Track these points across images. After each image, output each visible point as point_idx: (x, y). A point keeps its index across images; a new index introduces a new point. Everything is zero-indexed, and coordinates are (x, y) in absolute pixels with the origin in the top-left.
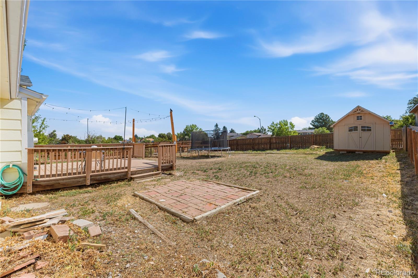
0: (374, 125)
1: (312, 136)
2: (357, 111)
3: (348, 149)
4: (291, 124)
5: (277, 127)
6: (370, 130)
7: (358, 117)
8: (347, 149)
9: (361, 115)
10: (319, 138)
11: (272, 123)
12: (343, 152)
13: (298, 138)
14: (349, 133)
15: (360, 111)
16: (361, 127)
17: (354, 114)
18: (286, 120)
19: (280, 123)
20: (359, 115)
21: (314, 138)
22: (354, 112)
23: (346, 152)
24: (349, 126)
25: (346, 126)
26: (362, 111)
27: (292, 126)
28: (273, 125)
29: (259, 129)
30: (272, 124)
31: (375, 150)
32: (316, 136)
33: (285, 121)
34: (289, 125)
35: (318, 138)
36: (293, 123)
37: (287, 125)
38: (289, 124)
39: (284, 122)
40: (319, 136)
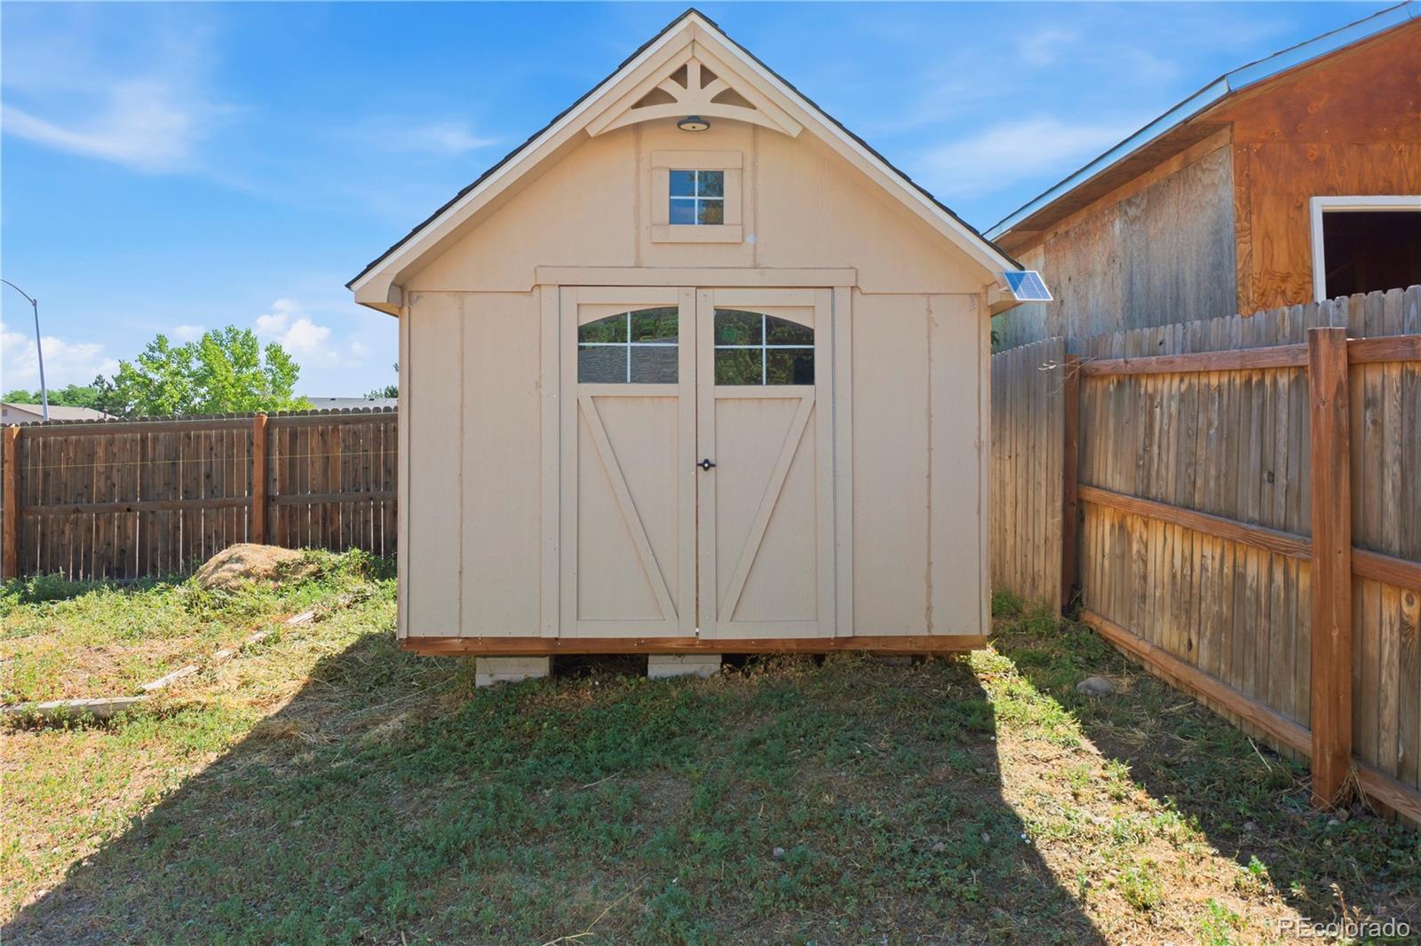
0: (843, 296)
1: (259, 439)
2: (672, 88)
3: (568, 634)
4: (275, 354)
5: (186, 373)
6: (802, 371)
7: (680, 181)
8: (552, 634)
9: (710, 165)
10: (318, 455)
11: (152, 340)
12: (513, 671)
13: (110, 456)
14: (587, 404)
15: (715, 88)
16: (712, 315)
17: (637, 127)
18: (248, 334)
19: (203, 345)
20: (697, 156)
21: (276, 457)
22: (638, 105)
23: (541, 668)
24: (585, 295)
25: (549, 295)
26: (728, 96)
27: (284, 368)
28: (157, 354)
29: (99, 381)
30: (152, 349)
31: (845, 632)
32: (294, 436)
33: (241, 337)
34: (263, 365)
35: (312, 452)
36: (286, 350)
37: (248, 364)
38: (262, 356)
39: (234, 339)
40: (323, 434)
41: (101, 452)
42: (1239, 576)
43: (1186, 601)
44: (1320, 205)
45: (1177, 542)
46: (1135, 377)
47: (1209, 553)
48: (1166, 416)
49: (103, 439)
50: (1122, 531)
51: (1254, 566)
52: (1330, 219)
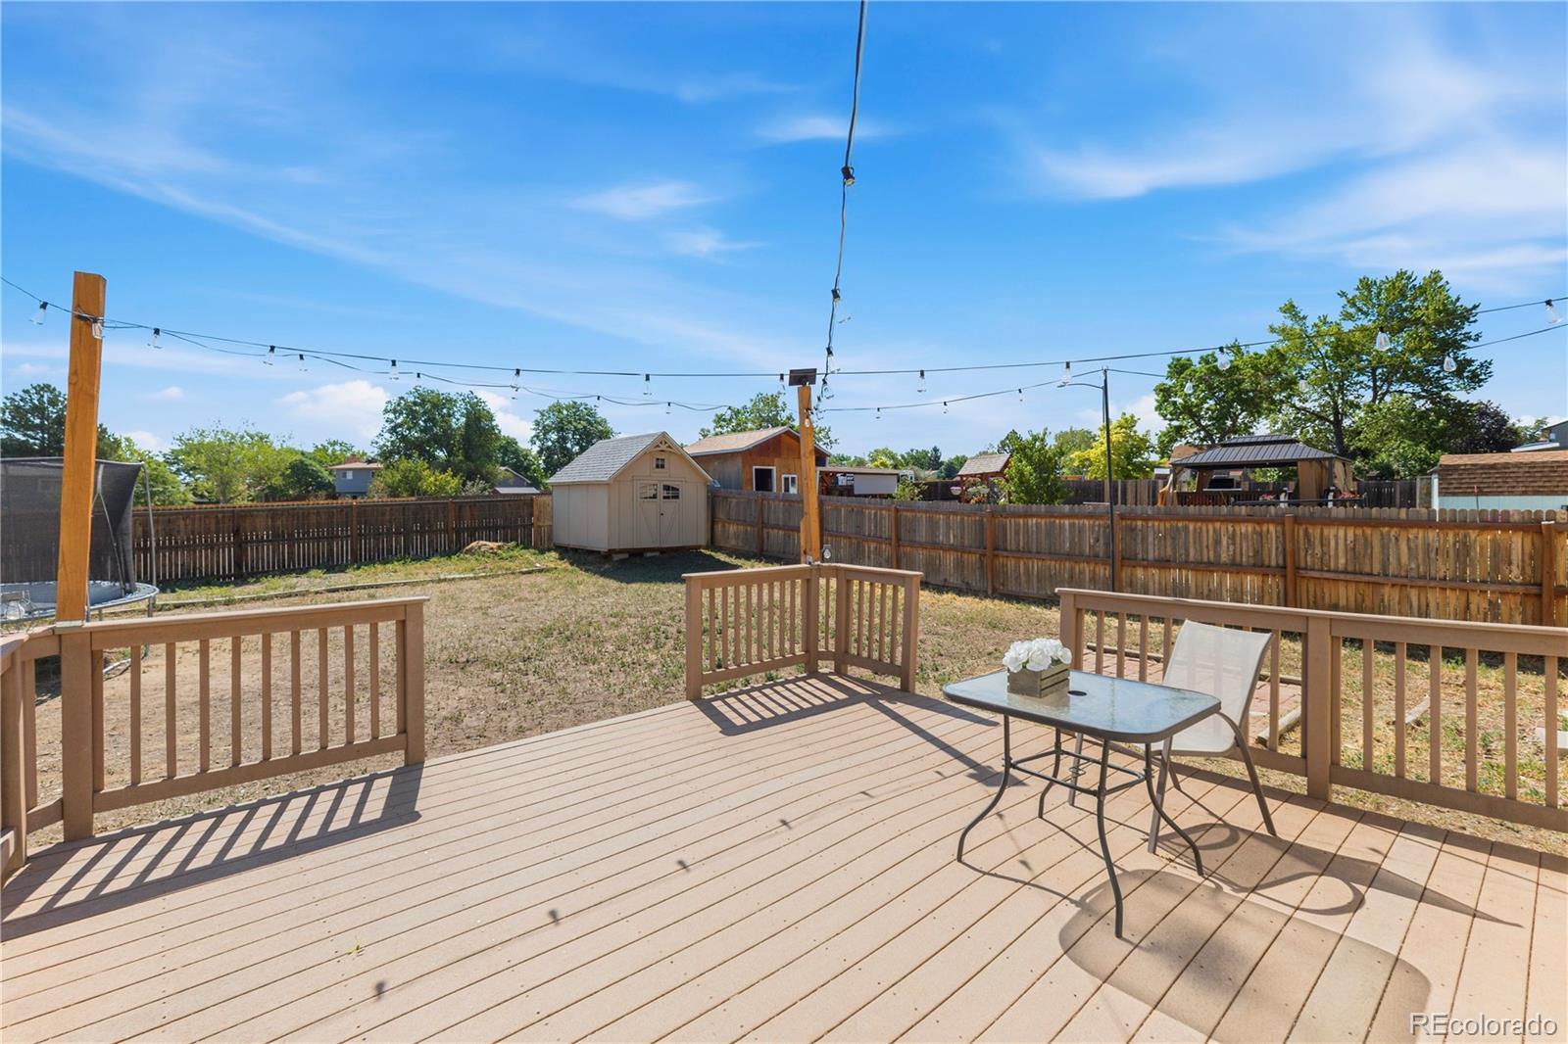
7: (657, 460)
12: (622, 557)
17: (652, 452)
20: (660, 456)
22: (655, 447)
23: (627, 555)
25: (635, 481)
26: (669, 447)
32: (460, 507)
41: (387, 513)
42: (746, 530)
43: (737, 536)
44: (754, 467)
45: (735, 527)
46: (727, 498)
47: (741, 528)
48: (733, 504)
49: (388, 509)
50: (724, 526)
51: (749, 529)
52: (756, 470)
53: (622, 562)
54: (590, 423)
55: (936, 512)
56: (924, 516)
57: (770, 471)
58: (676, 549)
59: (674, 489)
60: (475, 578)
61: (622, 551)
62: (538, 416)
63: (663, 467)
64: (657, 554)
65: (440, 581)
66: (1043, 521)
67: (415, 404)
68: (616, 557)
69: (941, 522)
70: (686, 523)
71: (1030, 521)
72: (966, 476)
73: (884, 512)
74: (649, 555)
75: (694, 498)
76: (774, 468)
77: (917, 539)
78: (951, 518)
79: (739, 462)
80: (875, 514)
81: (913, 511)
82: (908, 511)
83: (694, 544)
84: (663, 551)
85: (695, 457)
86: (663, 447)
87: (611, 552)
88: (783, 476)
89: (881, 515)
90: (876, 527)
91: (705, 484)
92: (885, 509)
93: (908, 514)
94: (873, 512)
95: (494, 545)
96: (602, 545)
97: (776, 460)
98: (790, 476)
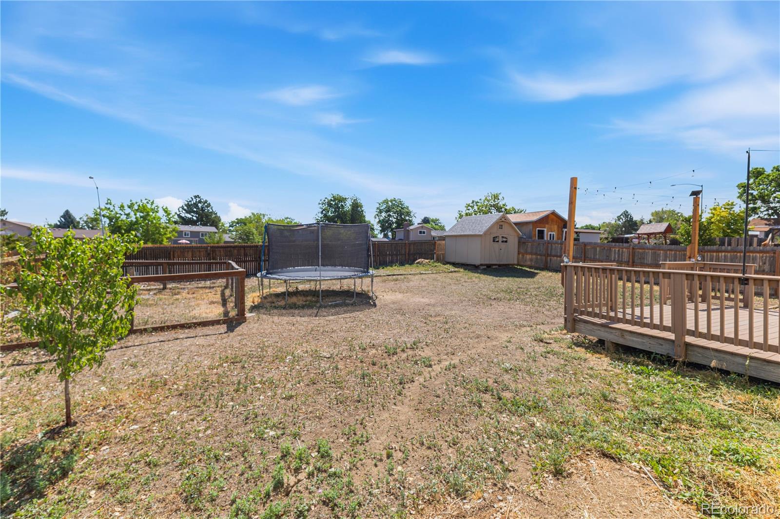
42: (537, 258)
45: (530, 256)
47: (534, 256)
48: (529, 246)
50: (523, 255)
52: (538, 230)
53: (484, 269)
54: (402, 208)
55: (659, 250)
56: (650, 251)
57: (543, 231)
58: (506, 265)
59: (506, 238)
60: (432, 273)
61: (485, 265)
62: (378, 206)
63: (502, 228)
64: (497, 267)
65: (421, 274)
66: (729, 254)
67: (331, 200)
68: (482, 267)
69: (661, 255)
70: (510, 253)
71: (720, 254)
72: (641, 234)
73: (624, 250)
74: (494, 267)
75: (513, 242)
76: (545, 229)
77: (645, 262)
78: (668, 252)
79: (531, 227)
80: (619, 251)
81: (644, 249)
82: (640, 249)
83: (512, 263)
84: (499, 265)
85: (516, 224)
86: (503, 220)
87: (482, 265)
88: (549, 233)
89: (622, 251)
90: (619, 256)
91: (518, 236)
92: (626, 248)
93: (640, 251)
94: (617, 249)
95: (427, 261)
96: (477, 262)
97: (547, 225)
98: (552, 233)
